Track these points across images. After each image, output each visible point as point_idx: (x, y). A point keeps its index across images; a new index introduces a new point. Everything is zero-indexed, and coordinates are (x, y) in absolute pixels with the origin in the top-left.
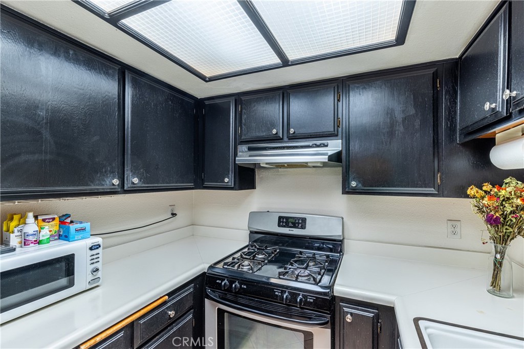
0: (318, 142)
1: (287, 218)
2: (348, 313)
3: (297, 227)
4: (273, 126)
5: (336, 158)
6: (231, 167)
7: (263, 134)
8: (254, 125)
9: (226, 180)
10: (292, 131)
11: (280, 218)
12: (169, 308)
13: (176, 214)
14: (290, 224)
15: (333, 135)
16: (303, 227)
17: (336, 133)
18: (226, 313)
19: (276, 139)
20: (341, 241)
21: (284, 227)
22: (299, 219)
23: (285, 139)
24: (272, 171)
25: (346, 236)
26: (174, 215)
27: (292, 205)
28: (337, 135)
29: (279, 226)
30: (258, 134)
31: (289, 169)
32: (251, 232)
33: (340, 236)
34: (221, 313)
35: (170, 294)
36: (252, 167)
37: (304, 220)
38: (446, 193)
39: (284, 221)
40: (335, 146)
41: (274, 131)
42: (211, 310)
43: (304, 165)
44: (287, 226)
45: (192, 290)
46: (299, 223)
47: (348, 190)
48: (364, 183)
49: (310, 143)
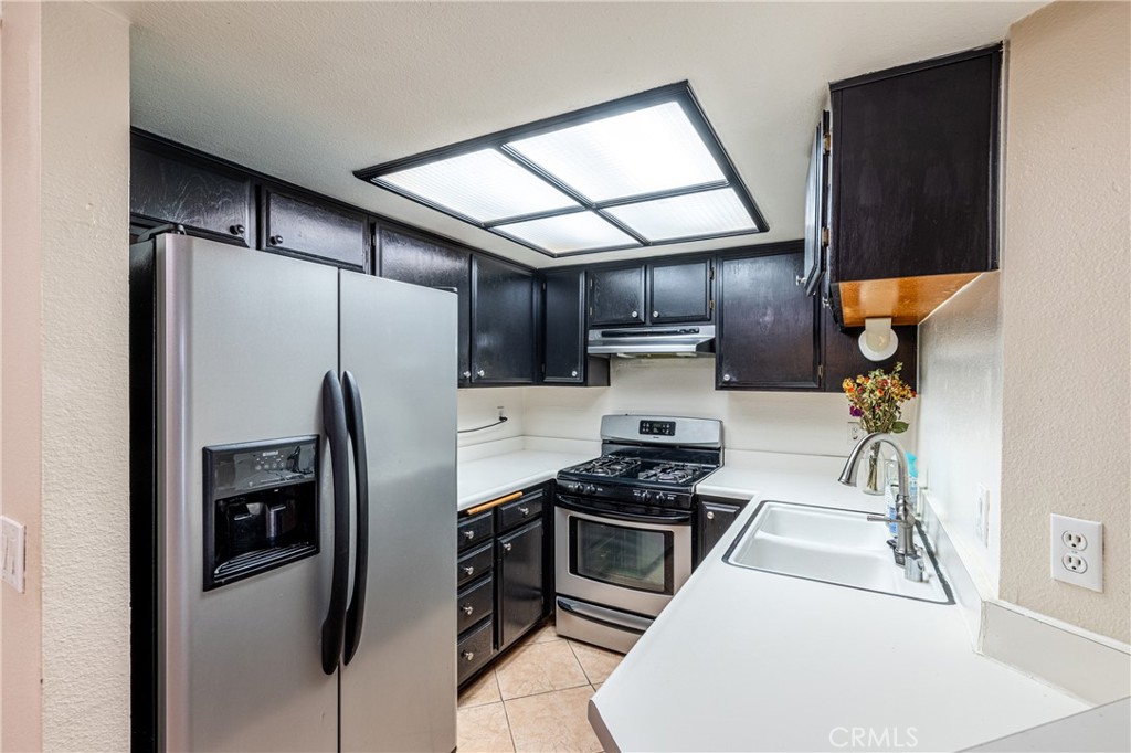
0: (688, 328)
1: (651, 423)
2: (710, 510)
3: (664, 434)
4: (634, 306)
5: (708, 348)
6: (580, 357)
7: (621, 317)
8: (609, 305)
9: (574, 373)
10: (656, 314)
11: (642, 422)
12: (522, 506)
13: (506, 419)
14: (655, 430)
16: (672, 433)
17: (708, 316)
18: (579, 522)
19: (637, 323)
20: (719, 449)
21: (647, 433)
22: (666, 423)
23: (648, 323)
24: (632, 362)
25: (727, 445)
26: (503, 419)
27: (657, 406)
28: (710, 320)
29: (641, 432)
30: (614, 317)
31: (653, 360)
32: (604, 442)
33: (716, 443)
34: (573, 520)
35: (525, 491)
36: (606, 357)
37: (673, 425)
38: (828, 386)
39: (648, 426)
40: (707, 332)
41: (635, 314)
42: (561, 518)
43: (673, 355)
44: (651, 432)
45: (541, 494)
46: (666, 429)
47: (722, 386)
48: (739, 375)
49: (678, 328)
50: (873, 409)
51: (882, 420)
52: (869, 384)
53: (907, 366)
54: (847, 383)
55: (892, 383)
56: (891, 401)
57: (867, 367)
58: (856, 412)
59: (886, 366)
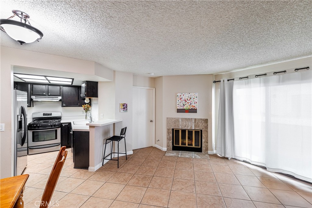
0: (56, 97)
1: (46, 114)
3: (49, 115)
4: (44, 92)
5: (60, 100)
6: (29, 101)
7: (40, 94)
8: (37, 91)
10: (49, 94)
11: (44, 114)
15: (60, 96)
16: (51, 115)
18: (35, 132)
21: (45, 116)
22: (50, 113)
23: (47, 95)
27: (47, 110)
32: (33, 118)
33: (61, 116)
34: (33, 132)
36: (33, 101)
38: (80, 106)
40: (60, 98)
41: (44, 94)
47: (63, 106)
48: (66, 105)
49: (54, 97)
50: (86, 109)
51: (87, 110)
52: (86, 106)
53: (90, 104)
54: (83, 106)
55: (89, 105)
56: (88, 108)
57: (86, 104)
58: (84, 109)
59: (88, 104)
